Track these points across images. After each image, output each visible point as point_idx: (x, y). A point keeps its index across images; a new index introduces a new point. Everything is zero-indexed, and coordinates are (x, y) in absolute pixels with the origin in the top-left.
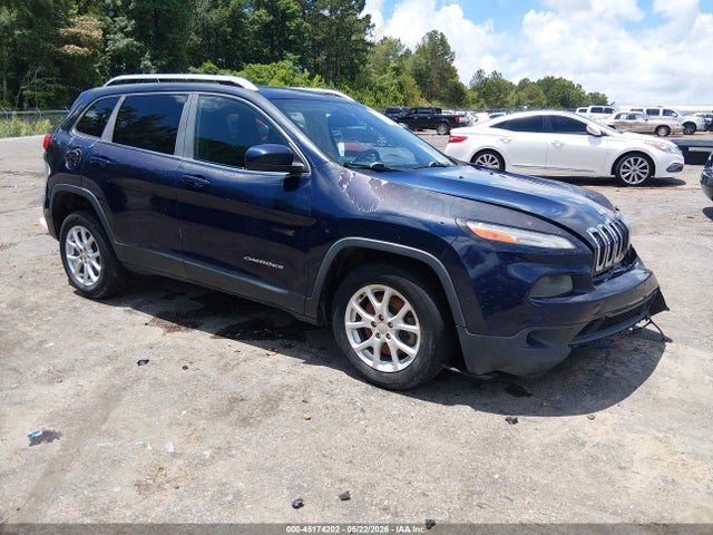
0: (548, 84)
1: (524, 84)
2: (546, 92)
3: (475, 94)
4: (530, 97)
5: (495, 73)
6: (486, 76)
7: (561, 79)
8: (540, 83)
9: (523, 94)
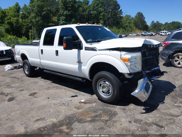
0: (173, 23)
1: (166, 23)
2: (173, 25)
3: (152, 27)
4: (168, 27)
5: (157, 21)
6: (154, 22)
7: (177, 22)
8: (171, 23)
9: (166, 26)
